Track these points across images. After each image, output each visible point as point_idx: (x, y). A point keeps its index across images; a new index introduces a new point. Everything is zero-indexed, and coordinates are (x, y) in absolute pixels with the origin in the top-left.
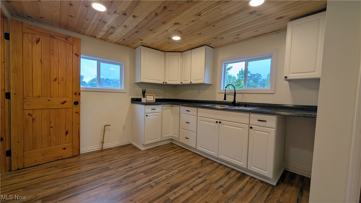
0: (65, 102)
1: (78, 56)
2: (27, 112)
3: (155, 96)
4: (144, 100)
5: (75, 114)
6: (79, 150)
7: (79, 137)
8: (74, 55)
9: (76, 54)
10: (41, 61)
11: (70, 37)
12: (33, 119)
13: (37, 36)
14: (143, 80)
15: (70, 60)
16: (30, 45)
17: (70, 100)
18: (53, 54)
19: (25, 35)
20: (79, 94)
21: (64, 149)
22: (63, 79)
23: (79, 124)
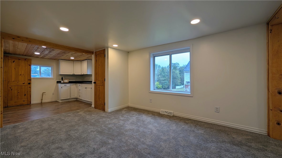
0: (24, 83)
1: (30, 65)
2: (9, 87)
3: (69, 80)
4: (62, 82)
5: (28, 88)
6: (31, 102)
7: (31, 97)
8: (28, 65)
9: (29, 65)
10: (15, 69)
11: (26, 59)
12: (11, 89)
13: (14, 60)
14: (61, 74)
15: (27, 67)
16: (11, 63)
17: (27, 82)
18: (19, 66)
19: (9, 60)
20: (31, 80)
21: (24, 101)
22: (23, 74)
23: (30, 92)
